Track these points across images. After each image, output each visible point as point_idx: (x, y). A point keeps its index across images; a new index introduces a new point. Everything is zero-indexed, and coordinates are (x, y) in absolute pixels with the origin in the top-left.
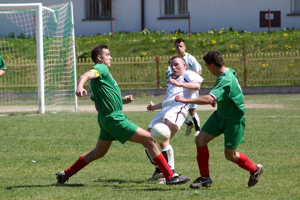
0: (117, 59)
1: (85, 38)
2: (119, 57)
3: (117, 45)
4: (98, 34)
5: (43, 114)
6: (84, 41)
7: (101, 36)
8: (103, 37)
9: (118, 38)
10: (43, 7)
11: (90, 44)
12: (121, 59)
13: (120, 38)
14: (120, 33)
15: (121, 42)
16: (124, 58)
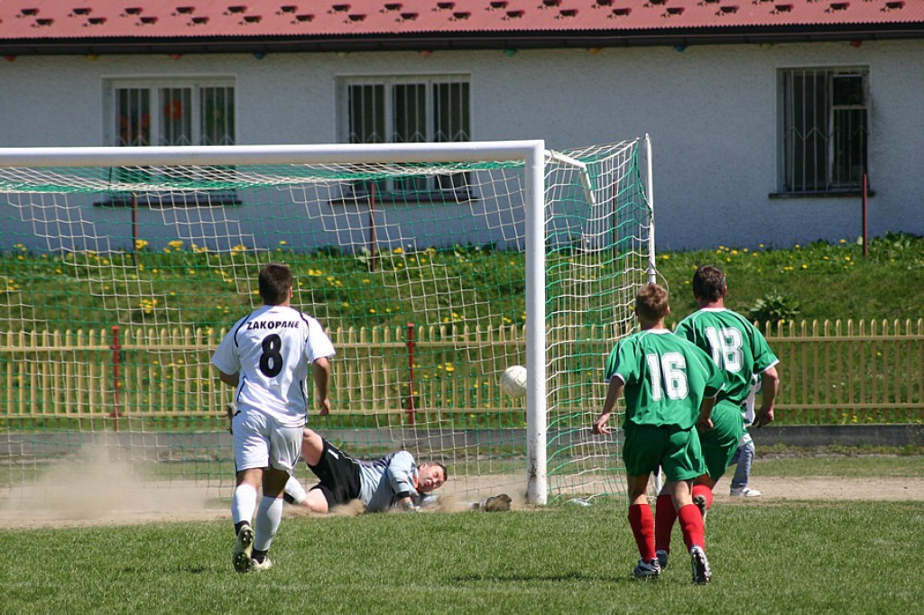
0: (880, 324)
1: (776, 254)
2: (885, 316)
3: (879, 278)
4: (819, 243)
5: (542, 506)
6: (774, 262)
7: (828, 249)
8: (837, 253)
9: (884, 258)
10: (548, 153)
11: (791, 273)
12: (890, 323)
13: (892, 253)
14: (892, 238)
15: (893, 268)
16: (902, 320)
